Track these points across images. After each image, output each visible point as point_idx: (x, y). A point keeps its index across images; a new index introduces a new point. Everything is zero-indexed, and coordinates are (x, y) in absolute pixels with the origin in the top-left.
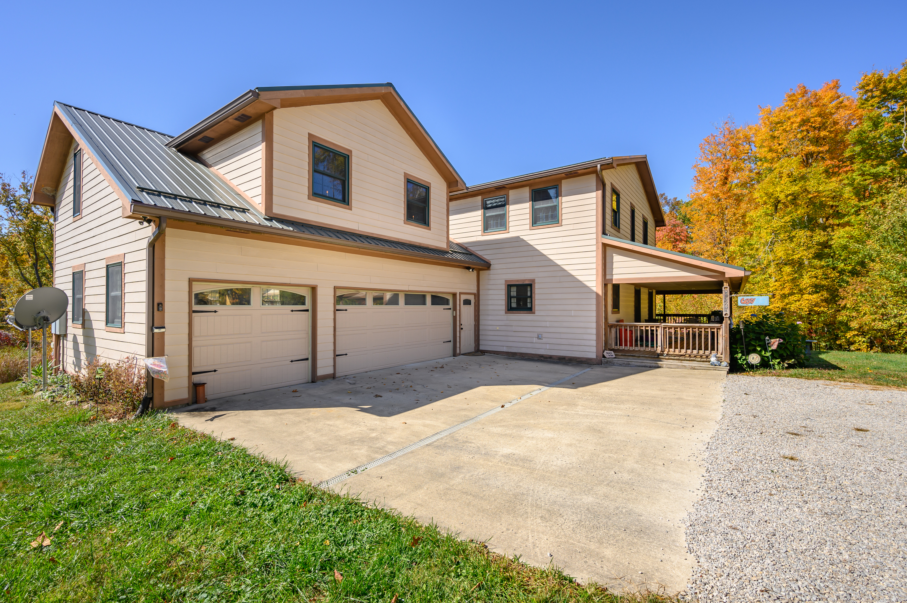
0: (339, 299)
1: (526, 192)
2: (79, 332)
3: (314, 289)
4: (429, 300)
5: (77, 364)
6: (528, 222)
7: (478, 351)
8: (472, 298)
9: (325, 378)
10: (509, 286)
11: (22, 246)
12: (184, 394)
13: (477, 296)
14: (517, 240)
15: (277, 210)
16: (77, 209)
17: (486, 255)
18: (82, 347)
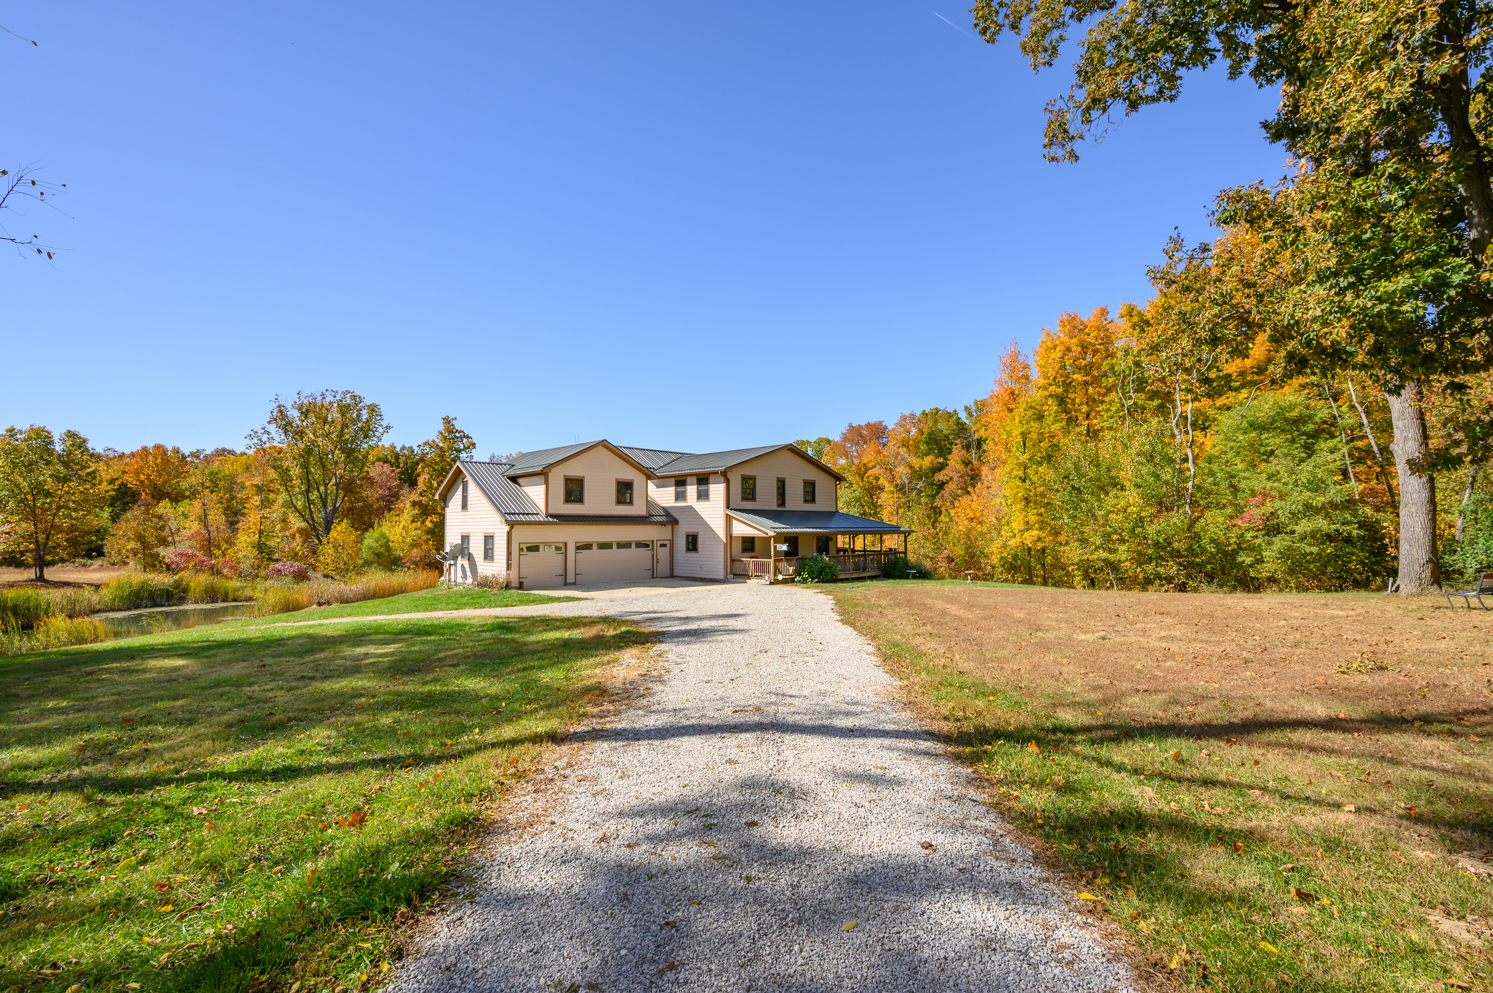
0: (578, 548)
1: (694, 479)
2: (466, 563)
3: (566, 544)
4: (633, 545)
5: (465, 576)
6: (695, 497)
7: (672, 576)
8: (668, 543)
9: (570, 584)
10: (688, 536)
11: (296, 472)
12: (517, 585)
13: (672, 541)
14: (691, 507)
15: (550, 512)
16: (464, 506)
17: (676, 515)
18: (468, 570)
